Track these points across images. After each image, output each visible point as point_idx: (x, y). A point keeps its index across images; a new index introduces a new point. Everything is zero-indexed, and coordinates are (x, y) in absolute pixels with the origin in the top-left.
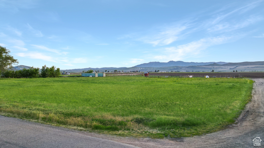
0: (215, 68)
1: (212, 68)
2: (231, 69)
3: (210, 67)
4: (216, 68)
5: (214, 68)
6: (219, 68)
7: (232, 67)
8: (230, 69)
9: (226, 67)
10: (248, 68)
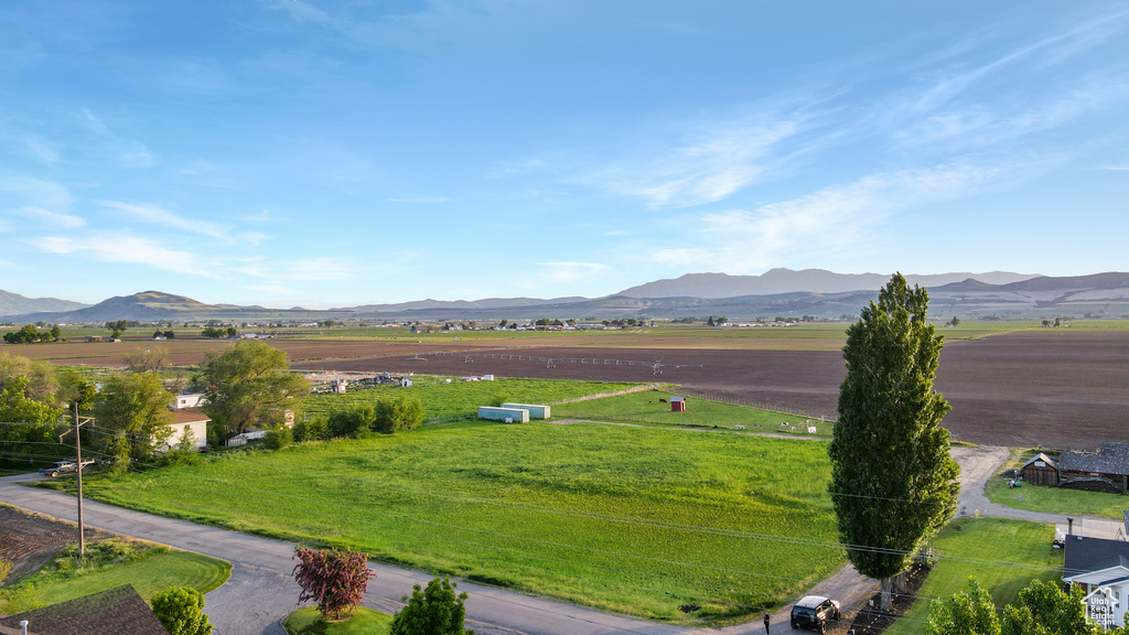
0: (972, 302)
1: (959, 302)
2: (1041, 304)
3: (950, 295)
4: (977, 301)
5: (965, 301)
6: (986, 301)
7: (1050, 296)
9: (1021, 295)
10: (1121, 299)
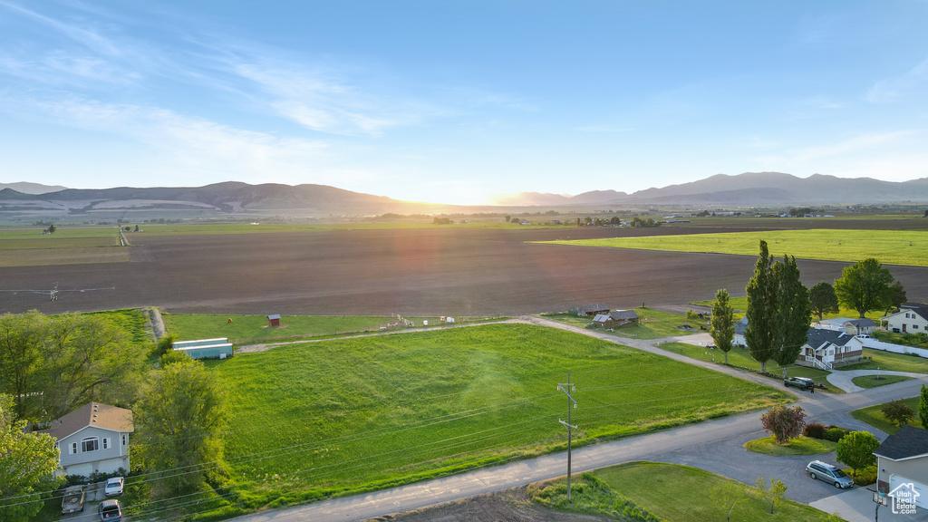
0: (12, 209)
4: (17, 208)
5: (6, 209)
6: (26, 209)
7: (80, 205)
8: (72, 213)
9: (55, 204)
10: (134, 208)
